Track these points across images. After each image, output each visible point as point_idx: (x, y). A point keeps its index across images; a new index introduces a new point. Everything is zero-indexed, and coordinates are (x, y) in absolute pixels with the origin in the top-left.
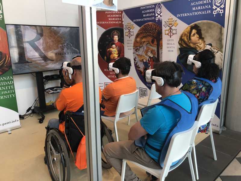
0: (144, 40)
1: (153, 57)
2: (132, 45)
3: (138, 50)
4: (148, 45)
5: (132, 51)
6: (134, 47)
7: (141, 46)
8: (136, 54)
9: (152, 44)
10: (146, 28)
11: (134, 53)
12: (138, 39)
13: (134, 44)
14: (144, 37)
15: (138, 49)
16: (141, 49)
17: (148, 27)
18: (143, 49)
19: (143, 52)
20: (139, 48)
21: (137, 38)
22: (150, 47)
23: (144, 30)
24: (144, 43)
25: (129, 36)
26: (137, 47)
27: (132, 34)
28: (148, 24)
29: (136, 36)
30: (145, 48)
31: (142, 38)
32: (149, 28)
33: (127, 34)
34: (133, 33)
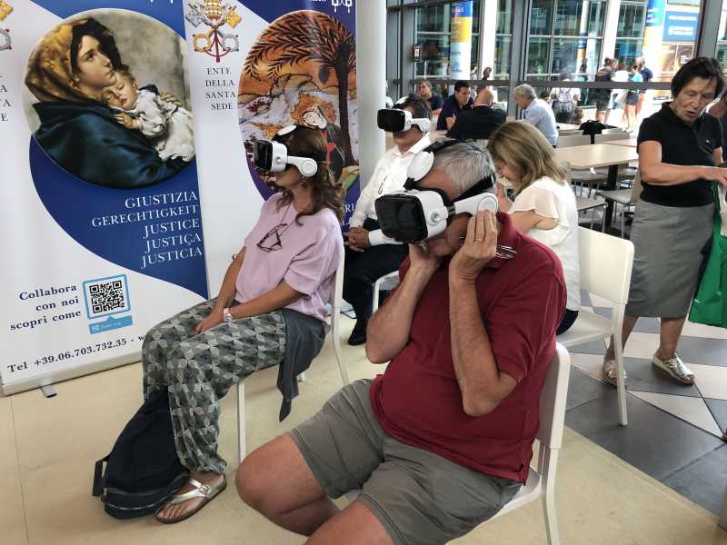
0: (286, 69)
1: (326, 128)
2: (236, 89)
3: (266, 106)
4: (304, 88)
5: (236, 112)
6: (246, 97)
7: (275, 91)
8: (255, 124)
9: (320, 84)
10: (295, 29)
11: (242, 121)
12: (263, 68)
13: (244, 83)
14: (288, 59)
15: (263, 104)
16: (278, 105)
17: (305, 26)
18: (287, 101)
19: (285, 112)
20: (266, 100)
21: (256, 62)
22: (315, 94)
23: (284, 34)
24: (289, 78)
25: (214, 52)
26: (255, 95)
27: (230, 43)
28: (304, 16)
29: (253, 52)
30: (295, 100)
31: (279, 63)
32: (310, 32)
33: (203, 43)
34: (237, 43)
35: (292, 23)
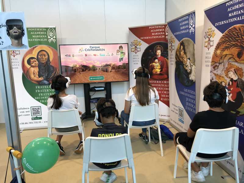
0: (225, 53)
3: (217, 67)
4: (230, 60)
6: (213, 63)
7: (221, 61)
11: (211, 72)
12: (219, 52)
14: (226, 48)
16: (221, 67)
18: (224, 66)
20: (218, 64)
21: (217, 49)
25: (208, 47)
34: (213, 43)
35: (230, 32)
